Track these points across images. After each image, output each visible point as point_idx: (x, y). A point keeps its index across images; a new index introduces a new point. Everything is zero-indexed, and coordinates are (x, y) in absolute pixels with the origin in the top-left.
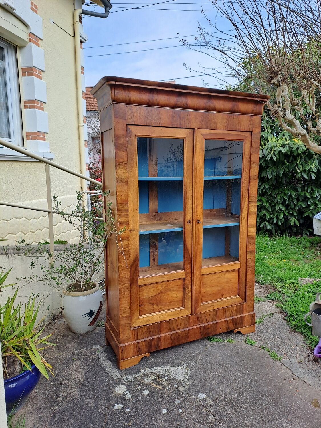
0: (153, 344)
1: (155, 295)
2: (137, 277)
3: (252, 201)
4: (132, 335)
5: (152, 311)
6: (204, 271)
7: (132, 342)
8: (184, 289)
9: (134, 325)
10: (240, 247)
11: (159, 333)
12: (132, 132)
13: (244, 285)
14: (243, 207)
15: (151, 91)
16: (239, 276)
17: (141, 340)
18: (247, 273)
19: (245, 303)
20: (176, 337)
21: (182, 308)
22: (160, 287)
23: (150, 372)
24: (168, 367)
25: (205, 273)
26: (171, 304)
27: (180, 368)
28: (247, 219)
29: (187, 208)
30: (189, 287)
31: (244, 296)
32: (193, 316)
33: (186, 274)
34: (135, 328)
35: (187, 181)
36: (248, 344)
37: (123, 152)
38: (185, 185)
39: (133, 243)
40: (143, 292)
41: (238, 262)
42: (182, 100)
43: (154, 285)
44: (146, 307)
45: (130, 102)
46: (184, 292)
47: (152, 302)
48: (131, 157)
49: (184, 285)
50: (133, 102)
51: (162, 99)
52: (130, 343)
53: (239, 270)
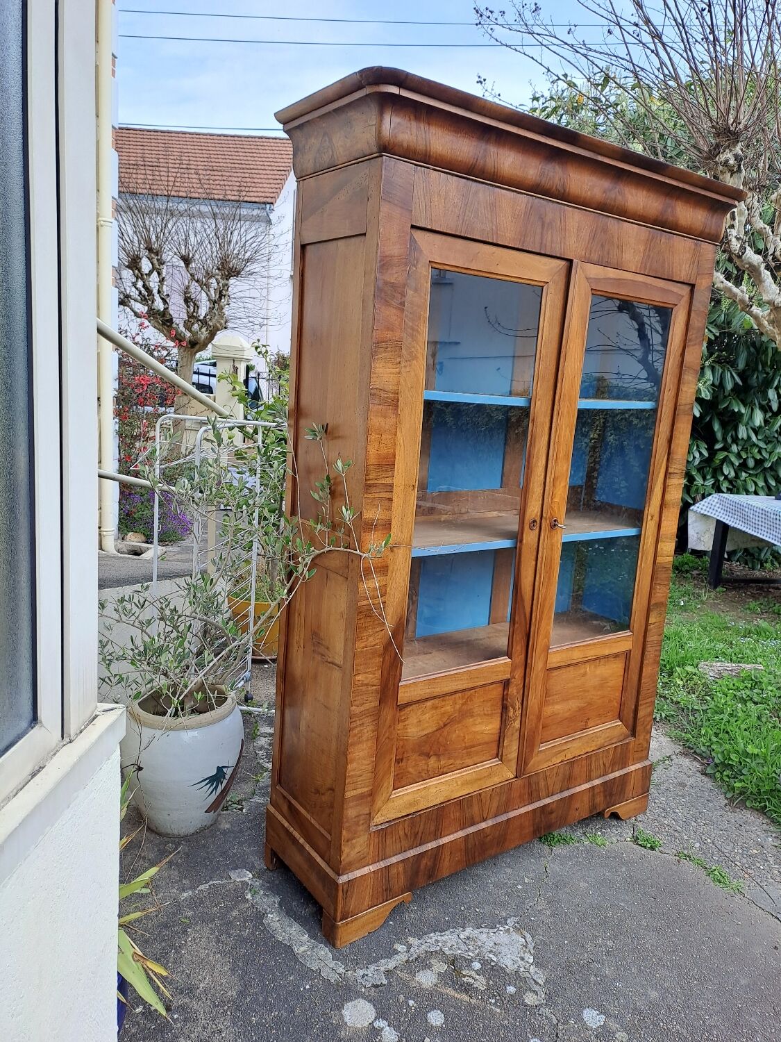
0: (422, 867)
1: (435, 729)
2: (397, 680)
3: (674, 473)
4: (371, 846)
5: (423, 774)
6: (554, 660)
7: (371, 867)
8: (505, 708)
9: (379, 819)
10: (637, 595)
11: (437, 835)
12: (421, 251)
13: (634, 692)
14: (654, 488)
15: (484, 132)
16: (626, 669)
17: (394, 860)
18: (645, 662)
19: (633, 739)
20: (477, 843)
21: (496, 761)
22: (448, 707)
23: (426, 952)
24: (469, 931)
25: (555, 665)
26: (471, 750)
27: (502, 932)
28: (658, 519)
29: (533, 483)
30: (517, 704)
31: (631, 722)
32: (519, 782)
33: (513, 668)
34: (380, 827)
35: (540, 410)
36: (645, 847)
37: (395, 311)
38: (533, 420)
39: (396, 583)
40: (406, 723)
41: (627, 633)
42: (555, 174)
43: (435, 701)
44: (412, 764)
45: (425, 159)
46: (504, 718)
47: (426, 749)
48: (413, 329)
49: (504, 698)
50: (436, 159)
51: (508, 161)
52: (366, 870)
53: (628, 655)
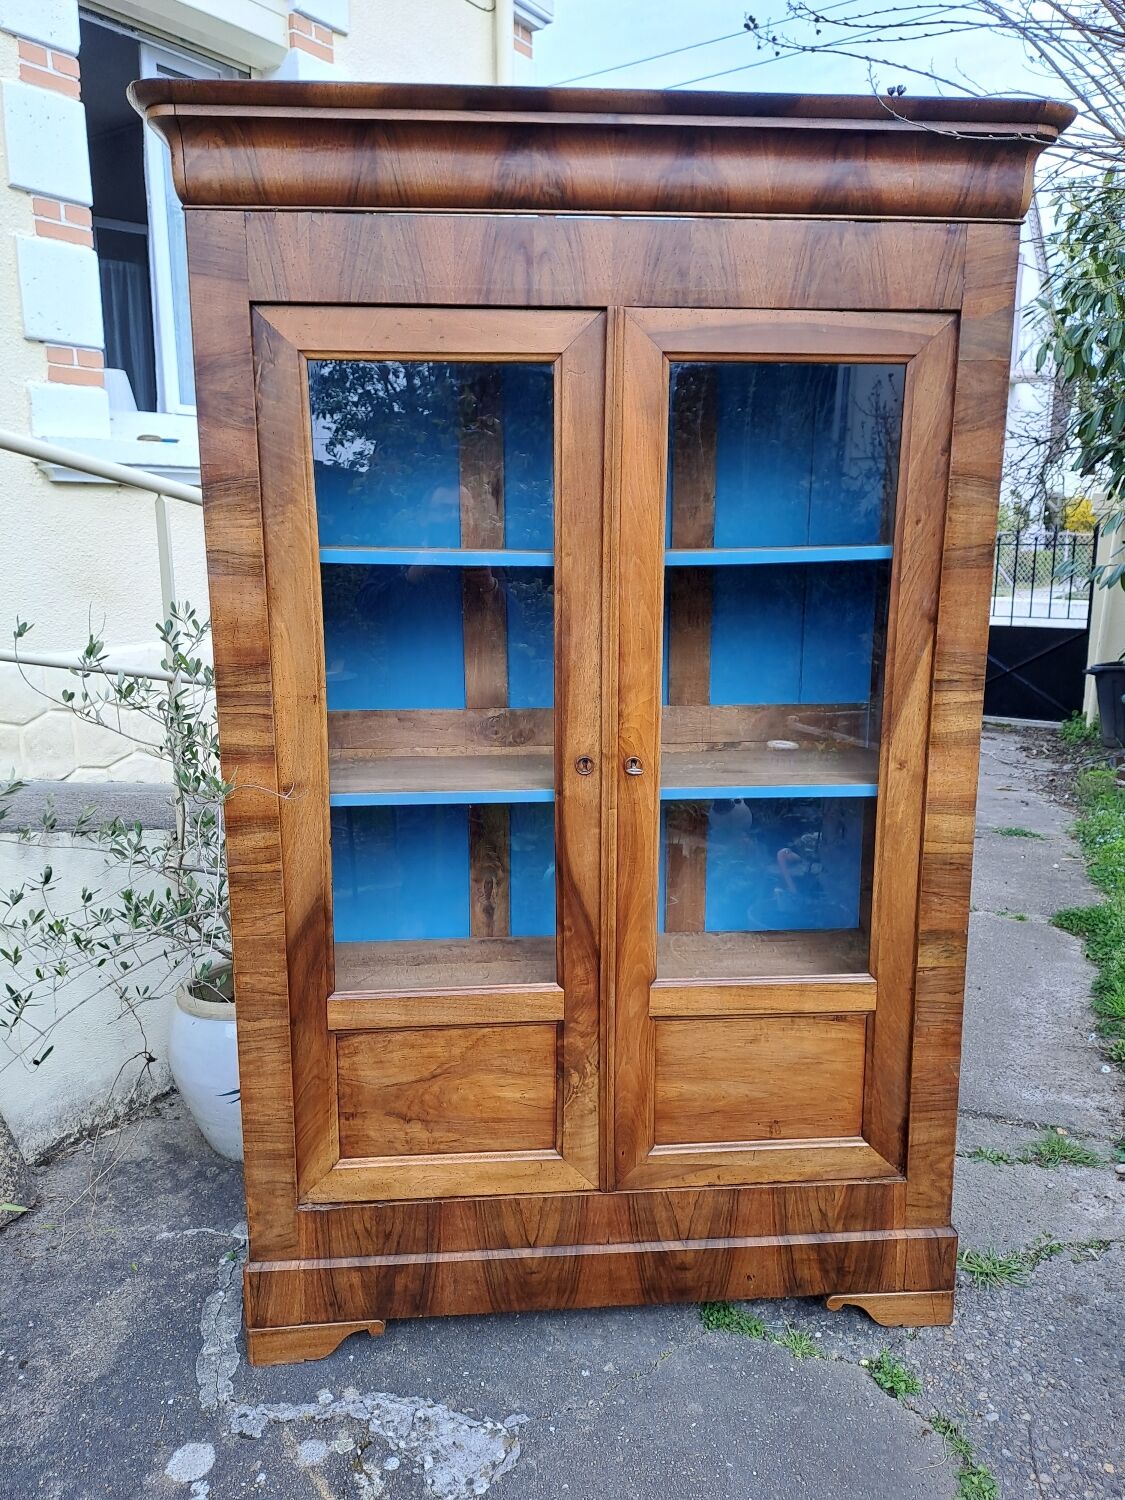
0: (399, 1287)
1: (413, 1078)
2: (324, 991)
3: (951, 681)
4: (303, 1232)
5: (398, 1145)
6: (661, 1003)
7: (303, 1263)
8: (561, 1072)
9: (319, 1195)
10: (879, 907)
11: (431, 1244)
12: (281, 338)
13: (898, 1091)
14: (899, 710)
15: (361, 134)
16: (869, 1045)
17: (345, 1263)
18: (916, 1040)
19: (900, 1179)
20: (510, 1278)
21: (550, 1154)
22: (438, 1046)
23: (348, 1415)
24: (440, 1411)
25: (669, 1012)
26: (491, 1128)
27: (484, 1431)
28: (920, 770)
29: (575, 696)
30: (587, 1065)
31: (895, 1146)
32: (604, 1201)
33: (571, 1005)
34: (318, 1208)
35: (574, 571)
37: (237, 433)
38: (561, 590)
39: (303, 844)
40: (355, 1059)
41: (863, 978)
42: (535, 168)
43: (411, 1037)
44: (374, 1127)
45: (261, 198)
46: (560, 1086)
47: (400, 1106)
48: (280, 457)
49: (559, 1052)
50: (278, 193)
51: (421, 166)
52: (293, 1265)
53: (869, 1021)
